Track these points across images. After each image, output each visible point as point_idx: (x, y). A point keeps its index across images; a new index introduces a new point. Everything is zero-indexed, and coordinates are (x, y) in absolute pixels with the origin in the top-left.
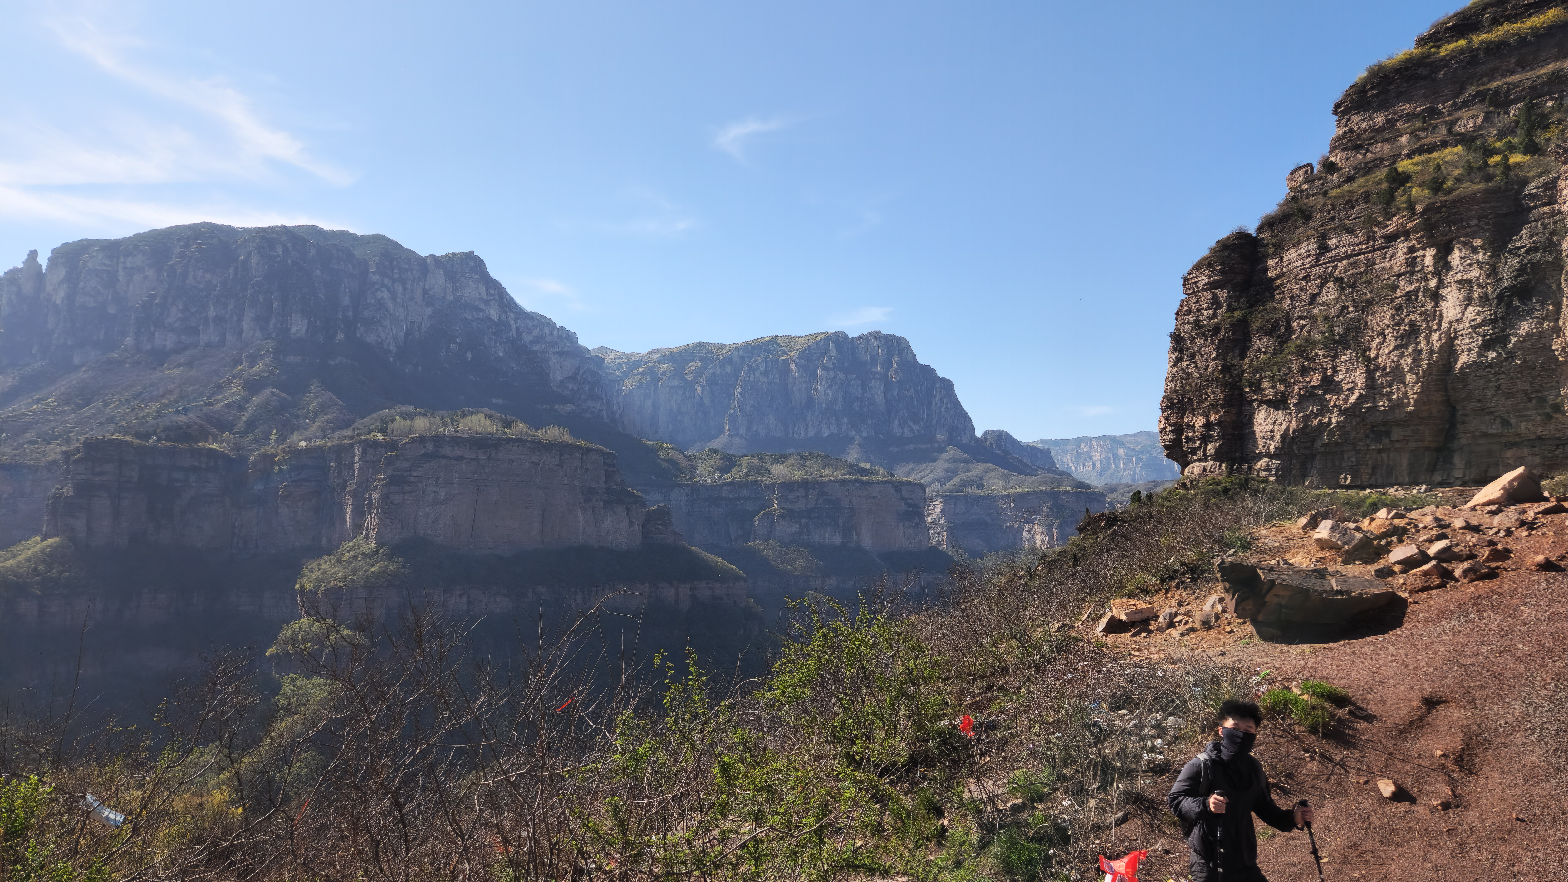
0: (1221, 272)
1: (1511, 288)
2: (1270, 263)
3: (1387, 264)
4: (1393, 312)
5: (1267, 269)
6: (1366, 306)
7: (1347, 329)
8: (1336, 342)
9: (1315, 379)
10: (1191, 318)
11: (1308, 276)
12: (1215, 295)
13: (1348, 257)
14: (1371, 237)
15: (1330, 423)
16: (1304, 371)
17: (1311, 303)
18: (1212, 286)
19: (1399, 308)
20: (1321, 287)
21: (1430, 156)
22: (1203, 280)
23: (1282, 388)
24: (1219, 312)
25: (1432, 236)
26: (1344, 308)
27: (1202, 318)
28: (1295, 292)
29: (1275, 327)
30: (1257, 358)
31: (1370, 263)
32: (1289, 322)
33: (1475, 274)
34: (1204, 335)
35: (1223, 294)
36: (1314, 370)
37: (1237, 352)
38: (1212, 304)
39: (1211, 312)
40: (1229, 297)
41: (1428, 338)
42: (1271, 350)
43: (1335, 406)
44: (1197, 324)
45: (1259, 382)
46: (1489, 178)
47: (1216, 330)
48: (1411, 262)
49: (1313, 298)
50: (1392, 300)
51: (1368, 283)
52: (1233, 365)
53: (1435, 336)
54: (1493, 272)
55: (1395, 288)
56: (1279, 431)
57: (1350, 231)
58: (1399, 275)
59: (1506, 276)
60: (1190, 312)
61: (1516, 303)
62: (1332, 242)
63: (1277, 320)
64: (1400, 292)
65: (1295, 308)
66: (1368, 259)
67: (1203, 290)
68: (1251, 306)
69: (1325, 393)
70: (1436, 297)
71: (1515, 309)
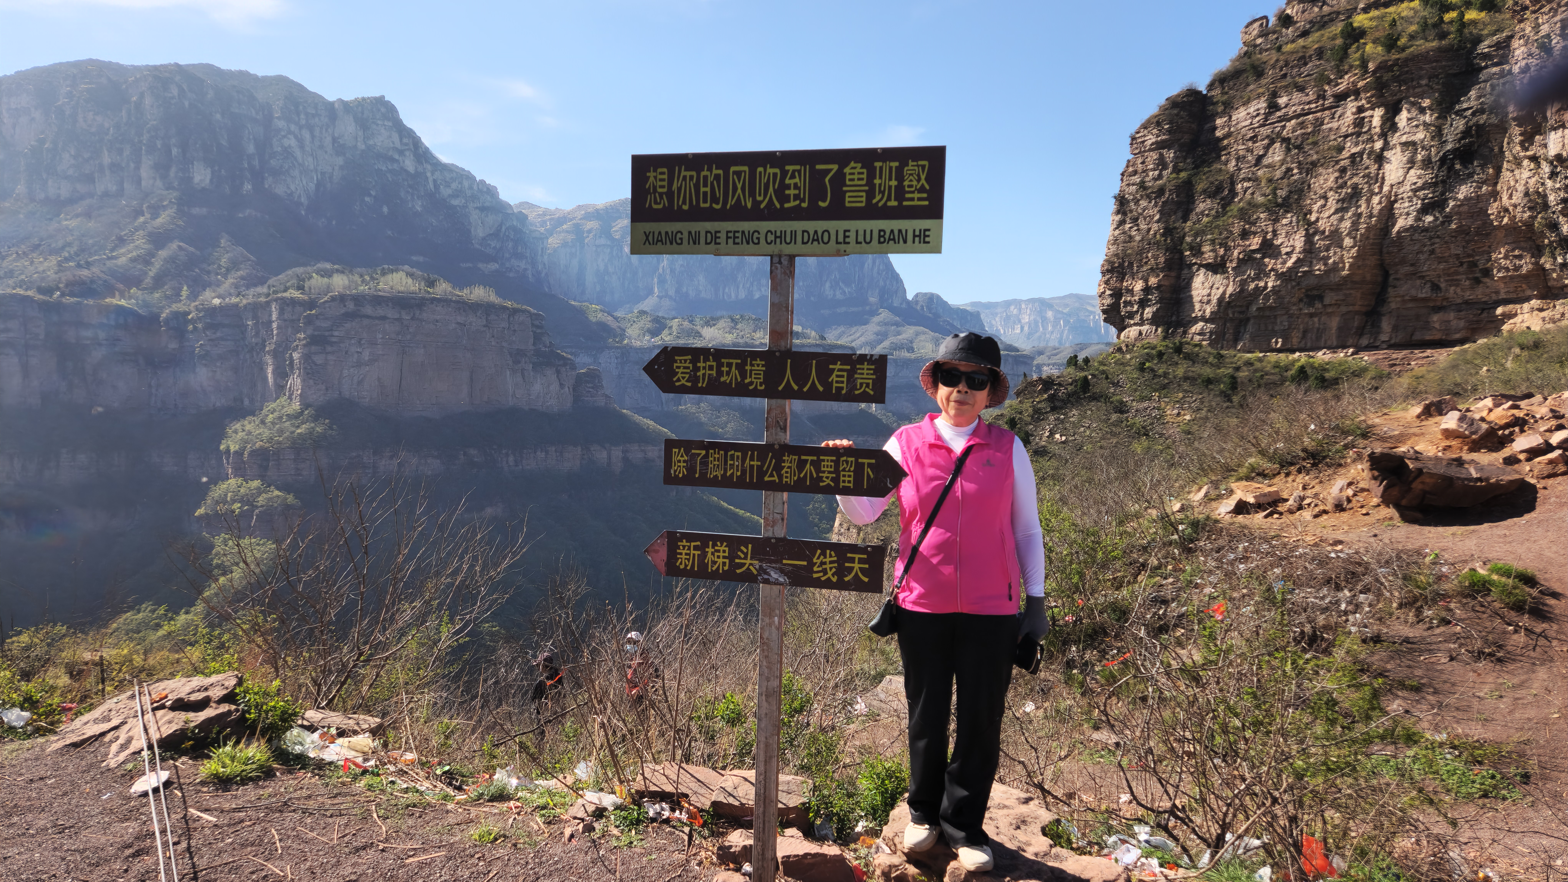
0: (1169, 132)
1: (1454, 151)
2: (1220, 122)
3: (1335, 125)
4: (1337, 174)
5: (1215, 128)
6: (1311, 168)
7: (1290, 192)
8: (1278, 205)
9: (1255, 243)
10: (1136, 179)
11: (1255, 136)
12: (1161, 155)
13: (1298, 116)
14: (1321, 96)
15: (1266, 287)
16: (1245, 235)
17: (1256, 165)
18: (1160, 146)
19: (1343, 170)
20: (1267, 148)
21: (1387, 10)
22: (1150, 139)
23: (1222, 251)
24: (1166, 172)
25: (1382, 95)
26: (1289, 170)
27: (1147, 179)
28: (1241, 153)
29: (1219, 189)
30: (1200, 220)
31: (1319, 122)
32: (1233, 183)
33: (1420, 136)
35: (1170, 154)
36: (1255, 234)
37: (1180, 214)
38: (1158, 165)
39: (1157, 173)
40: (1176, 158)
41: (1369, 201)
42: (1214, 212)
43: (1272, 270)
44: (1142, 185)
45: (1200, 246)
46: (1443, 36)
47: (1161, 191)
48: (1359, 123)
49: (1261, 158)
50: (1337, 162)
51: (1315, 143)
52: (1175, 228)
53: (1375, 200)
54: (1438, 134)
55: (1341, 149)
56: (1216, 295)
57: (1301, 89)
58: (1346, 137)
59: (1450, 138)
60: (1135, 173)
61: (1458, 167)
62: (1283, 100)
63: (1221, 182)
64: (1345, 154)
65: (1240, 169)
66: (1317, 119)
67: (1150, 150)
68: (1198, 167)
69: (1263, 257)
70: (1380, 159)
71: (1457, 172)
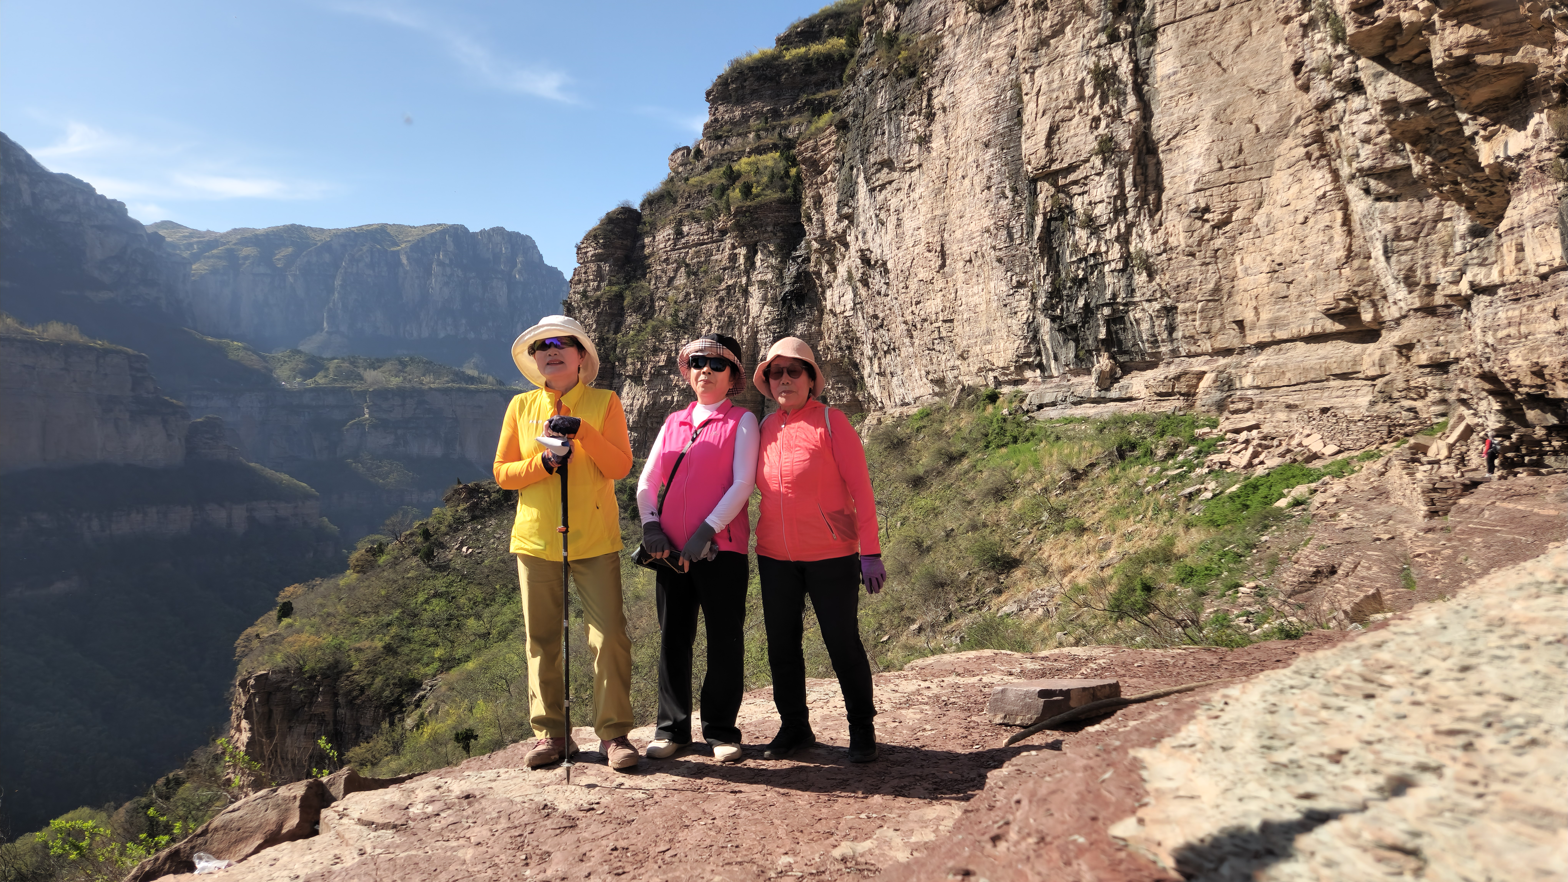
0: (604, 246)
1: (791, 292)
2: (647, 240)
3: (718, 257)
4: (717, 303)
5: (643, 246)
6: (701, 295)
7: (688, 315)
8: (679, 326)
9: (662, 359)
10: (580, 288)
11: (667, 259)
12: (599, 267)
13: (696, 245)
14: (710, 230)
15: (672, 401)
16: (656, 351)
17: (668, 286)
18: (598, 258)
19: (721, 300)
20: (676, 270)
21: (761, 158)
22: (591, 252)
23: (639, 365)
24: (602, 284)
25: (743, 237)
26: (688, 294)
27: (589, 289)
28: (659, 273)
29: (642, 305)
30: (627, 333)
31: (709, 253)
32: (652, 301)
33: (769, 276)
34: (588, 306)
35: (606, 268)
36: (662, 351)
37: (613, 326)
38: (596, 276)
39: (596, 283)
40: (611, 271)
41: (740, 330)
42: (637, 327)
43: (676, 385)
44: (584, 294)
45: (625, 357)
46: (784, 189)
47: (597, 302)
48: (733, 258)
49: (671, 280)
50: (718, 292)
51: (706, 272)
52: (608, 339)
53: (744, 329)
54: (780, 277)
55: (721, 280)
56: (637, 404)
57: (698, 221)
58: (724, 269)
59: (787, 281)
60: (579, 281)
61: (795, 307)
62: (685, 229)
63: (644, 299)
64: (723, 285)
65: (657, 288)
66: (707, 250)
67: (591, 261)
68: (627, 282)
69: (669, 373)
70: (746, 293)
71: (794, 312)
